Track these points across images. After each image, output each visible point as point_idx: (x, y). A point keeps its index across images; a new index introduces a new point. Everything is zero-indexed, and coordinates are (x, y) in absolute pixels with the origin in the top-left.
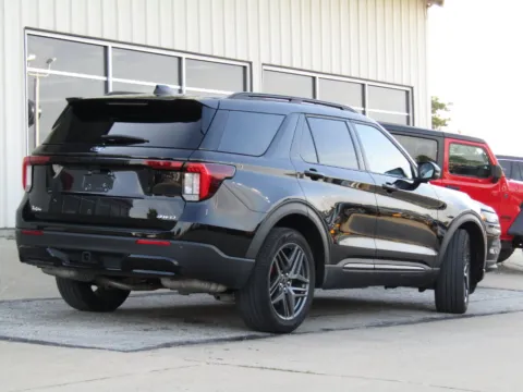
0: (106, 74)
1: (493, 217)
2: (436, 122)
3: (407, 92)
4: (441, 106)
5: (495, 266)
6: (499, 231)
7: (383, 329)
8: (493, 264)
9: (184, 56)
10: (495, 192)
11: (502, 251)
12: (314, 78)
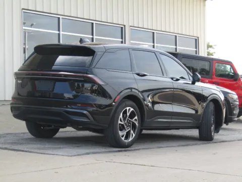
0: (59, 30)
1: (236, 97)
2: (209, 54)
3: (196, 39)
4: (211, 47)
5: (236, 119)
6: (238, 103)
7: (185, 147)
8: (235, 118)
9: (94, 22)
10: (236, 85)
11: (239, 112)
12: (153, 33)
